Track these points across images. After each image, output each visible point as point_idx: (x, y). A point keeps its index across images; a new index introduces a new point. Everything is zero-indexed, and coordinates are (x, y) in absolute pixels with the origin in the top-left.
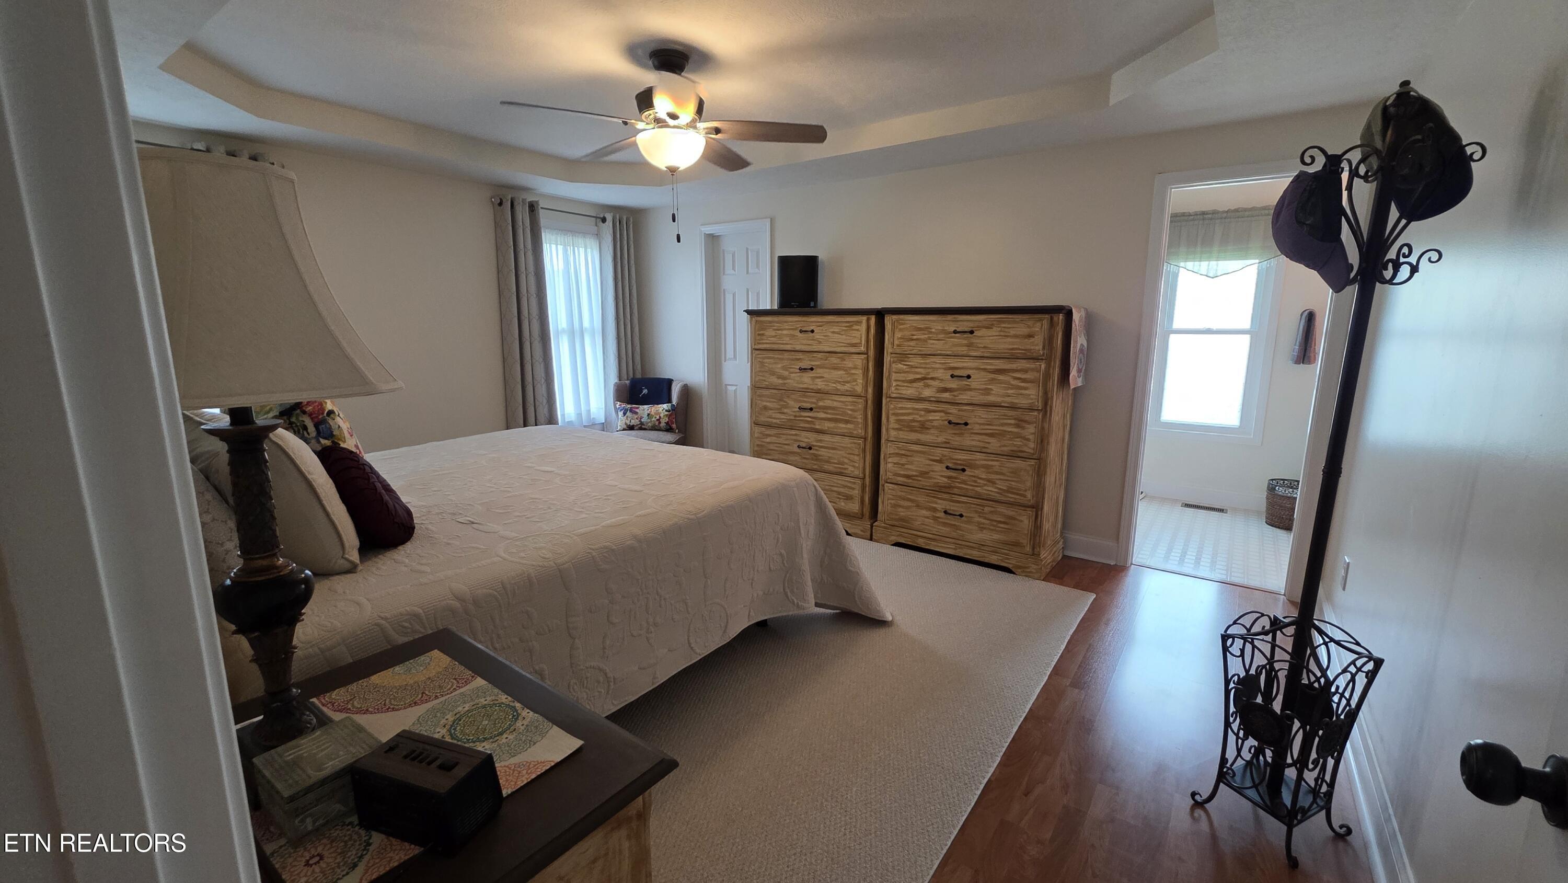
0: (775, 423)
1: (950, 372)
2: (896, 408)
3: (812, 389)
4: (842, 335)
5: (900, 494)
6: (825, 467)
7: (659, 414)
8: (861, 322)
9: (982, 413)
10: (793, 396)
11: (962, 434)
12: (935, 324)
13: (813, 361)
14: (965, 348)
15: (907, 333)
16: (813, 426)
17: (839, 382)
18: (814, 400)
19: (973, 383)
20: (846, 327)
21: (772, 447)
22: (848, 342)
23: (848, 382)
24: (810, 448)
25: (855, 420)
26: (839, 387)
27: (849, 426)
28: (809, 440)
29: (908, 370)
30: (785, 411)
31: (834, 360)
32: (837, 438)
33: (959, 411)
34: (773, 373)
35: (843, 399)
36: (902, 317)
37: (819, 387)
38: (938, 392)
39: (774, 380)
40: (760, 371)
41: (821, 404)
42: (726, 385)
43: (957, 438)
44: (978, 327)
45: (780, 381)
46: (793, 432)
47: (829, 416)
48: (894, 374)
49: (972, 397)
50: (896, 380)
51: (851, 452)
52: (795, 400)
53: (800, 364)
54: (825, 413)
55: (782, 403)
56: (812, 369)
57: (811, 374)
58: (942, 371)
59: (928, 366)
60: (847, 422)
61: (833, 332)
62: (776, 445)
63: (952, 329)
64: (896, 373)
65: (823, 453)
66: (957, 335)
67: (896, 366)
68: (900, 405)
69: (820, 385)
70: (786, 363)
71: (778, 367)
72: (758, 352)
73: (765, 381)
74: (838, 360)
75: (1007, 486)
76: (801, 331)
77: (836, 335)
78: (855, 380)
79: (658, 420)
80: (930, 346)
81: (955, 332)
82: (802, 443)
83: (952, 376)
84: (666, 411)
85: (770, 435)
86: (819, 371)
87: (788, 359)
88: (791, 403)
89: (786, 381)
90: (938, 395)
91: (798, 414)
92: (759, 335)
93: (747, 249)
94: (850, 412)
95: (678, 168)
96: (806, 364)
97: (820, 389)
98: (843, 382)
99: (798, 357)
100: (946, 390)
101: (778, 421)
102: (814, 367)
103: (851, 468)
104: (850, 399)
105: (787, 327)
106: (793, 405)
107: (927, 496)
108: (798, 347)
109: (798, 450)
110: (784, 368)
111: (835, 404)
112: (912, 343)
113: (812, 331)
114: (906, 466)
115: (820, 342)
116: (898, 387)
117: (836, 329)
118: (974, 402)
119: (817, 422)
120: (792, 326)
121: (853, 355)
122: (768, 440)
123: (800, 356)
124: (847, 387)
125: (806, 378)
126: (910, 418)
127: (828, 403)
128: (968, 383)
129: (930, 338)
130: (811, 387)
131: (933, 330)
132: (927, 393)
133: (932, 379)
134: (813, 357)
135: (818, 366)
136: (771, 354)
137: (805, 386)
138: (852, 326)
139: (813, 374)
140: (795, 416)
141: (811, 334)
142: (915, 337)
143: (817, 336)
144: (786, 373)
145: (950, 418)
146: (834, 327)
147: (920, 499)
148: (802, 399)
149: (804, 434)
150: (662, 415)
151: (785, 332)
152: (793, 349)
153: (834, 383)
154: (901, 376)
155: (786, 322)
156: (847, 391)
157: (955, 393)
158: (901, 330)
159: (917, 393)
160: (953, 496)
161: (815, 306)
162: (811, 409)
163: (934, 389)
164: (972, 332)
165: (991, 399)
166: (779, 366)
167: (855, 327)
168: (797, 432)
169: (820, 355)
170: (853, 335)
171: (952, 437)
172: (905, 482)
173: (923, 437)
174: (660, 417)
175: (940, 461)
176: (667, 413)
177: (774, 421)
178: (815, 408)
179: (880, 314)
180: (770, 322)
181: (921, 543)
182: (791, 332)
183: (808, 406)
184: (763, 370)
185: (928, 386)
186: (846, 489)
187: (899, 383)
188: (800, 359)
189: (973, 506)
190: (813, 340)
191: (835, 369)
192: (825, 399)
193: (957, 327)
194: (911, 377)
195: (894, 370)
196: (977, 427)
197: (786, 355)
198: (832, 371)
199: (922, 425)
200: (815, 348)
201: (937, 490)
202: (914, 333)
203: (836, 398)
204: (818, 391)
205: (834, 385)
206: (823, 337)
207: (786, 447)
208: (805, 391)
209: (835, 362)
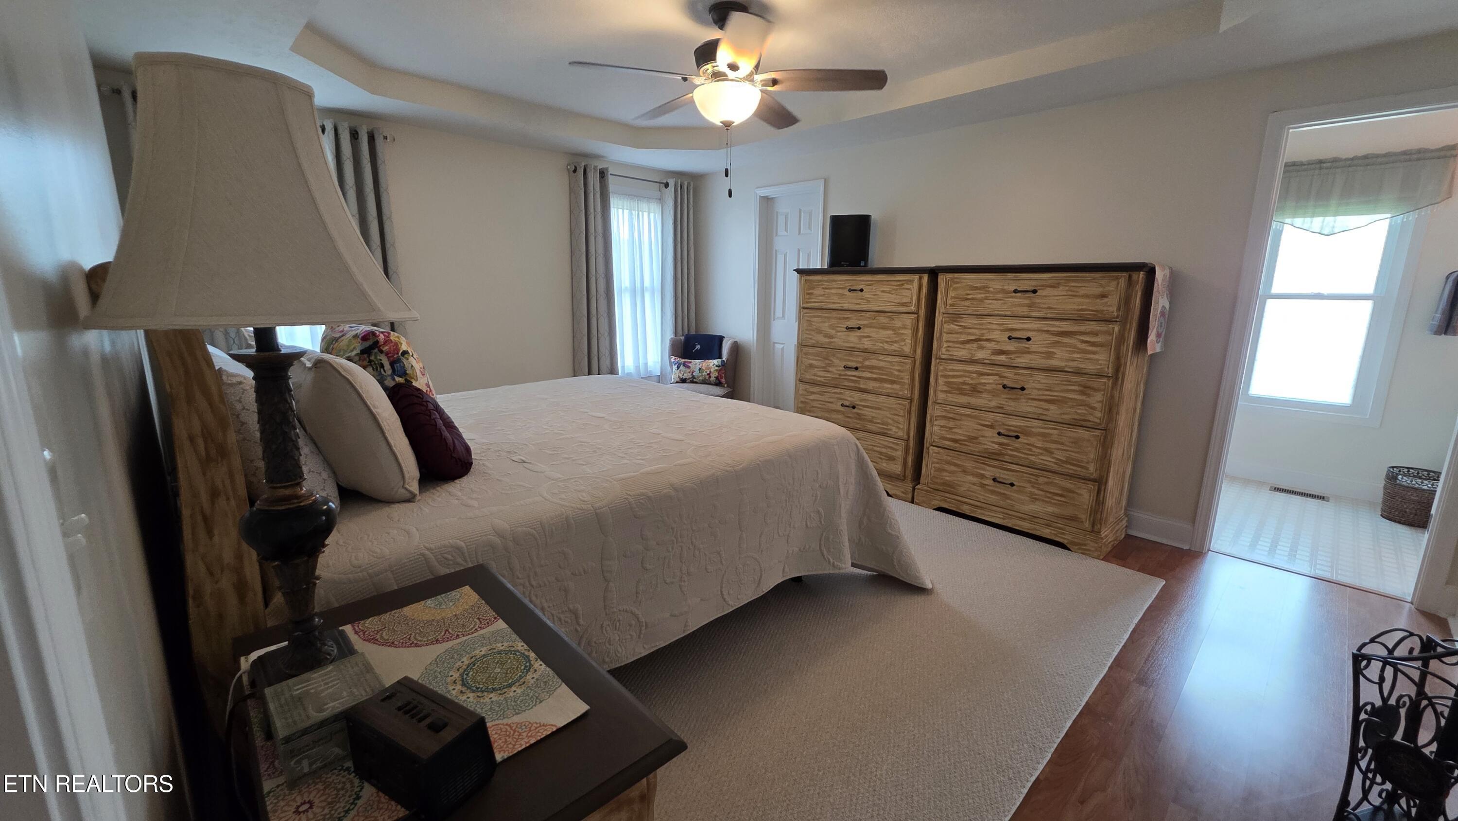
0: (820, 381)
1: (1008, 334)
2: (946, 370)
3: (859, 349)
4: (892, 294)
5: (945, 457)
6: (868, 426)
7: (710, 368)
8: (912, 281)
9: (1040, 377)
10: (839, 355)
11: (1019, 399)
12: (993, 283)
13: (859, 320)
14: (1025, 309)
15: (962, 292)
16: (857, 385)
17: (887, 342)
18: (860, 360)
19: (1032, 346)
20: (897, 286)
21: (815, 404)
22: (898, 301)
23: (895, 342)
24: (854, 407)
25: (902, 381)
26: (886, 346)
27: (895, 386)
28: (853, 399)
29: (961, 330)
30: (830, 369)
31: (883, 319)
32: (882, 399)
33: (1015, 375)
34: (819, 331)
35: (890, 359)
36: (956, 275)
37: (866, 347)
38: (992, 355)
39: (821, 339)
40: (806, 330)
41: (867, 363)
42: (774, 343)
43: (1012, 404)
44: (1043, 286)
45: (827, 340)
46: (838, 391)
47: (875, 376)
48: (945, 335)
49: (1031, 360)
50: (947, 341)
51: (896, 412)
52: (841, 359)
53: (848, 323)
54: (871, 373)
55: (827, 361)
56: (859, 328)
57: (858, 333)
58: (998, 332)
59: (984, 327)
60: (893, 382)
61: (883, 291)
62: (820, 402)
63: (1012, 288)
64: (948, 333)
65: (867, 412)
66: (1017, 294)
67: (948, 327)
68: (951, 367)
69: (867, 344)
70: (833, 321)
71: (825, 327)
72: (805, 311)
73: (811, 339)
74: (888, 319)
75: (1067, 457)
76: (850, 290)
77: (888, 294)
78: (904, 340)
79: (708, 374)
80: (987, 306)
81: (1016, 291)
82: (846, 401)
83: (1010, 338)
84: (716, 366)
85: (813, 393)
86: (866, 331)
87: (836, 318)
88: (836, 361)
89: (832, 340)
90: (993, 357)
91: (842, 373)
92: (808, 294)
93: (800, 210)
94: (896, 373)
95: (733, 123)
96: (851, 324)
97: (866, 349)
98: (891, 342)
99: (846, 316)
100: (1002, 352)
101: (822, 379)
102: (861, 326)
103: (894, 429)
104: (897, 359)
105: (836, 286)
106: (838, 364)
107: (975, 461)
108: (846, 306)
109: (842, 409)
110: (832, 327)
111: (882, 364)
112: (967, 303)
113: (862, 290)
114: (954, 430)
115: (869, 302)
116: (949, 349)
117: (887, 288)
118: (1033, 366)
119: (862, 381)
120: (841, 284)
121: (903, 315)
122: (812, 397)
123: (848, 315)
124: (895, 347)
125: (853, 337)
126: (960, 380)
127: (874, 362)
128: (1027, 346)
129: (986, 298)
130: (858, 346)
131: (991, 289)
132: (980, 355)
133: (988, 340)
134: (861, 316)
135: (866, 326)
136: (819, 313)
137: (852, 345)
138: (903, 285)
139: (862, 332)
140: (840, 375)
141: (860, 293)
142: (970, 297)
143: (865, 294)
144: (833, 332)
145: (1005, 382)
146: (885, 286)
147: (967, 464)
148: (847, 358)
149: (848, 393)
150: (712, 370)
151: (833, 291)
152: (841, 308)
153: (881, 342)
154: (953, 337)
155: (835, 281)
156: (895, 351)
157: (1012, 356)
158: (955, 289)
159: (970, 355)
160: (1004, 463)
161: (866, 265)
162: (856, 368)
163: (989, 352)
164: (1035, 292)
165: (1054, 363)
166: (827, 324)
167: (906, 286)
168: (842, 391)
169: (868, 315)
170: (904, 294)
171: (1007, 402)
172: (950, 446)
173: (973, 401)
174: (710, 372)
175: (991, 427)
176: (717, 368)
177: (819, 379)
178: (862, 367)
179: (934, 273)
180: (820, 281)
181: (966, 509)
182: (840, 291)
183: (854, 365)
184: (810, 328)
185: (981, 348)
186: (889, 450)
187: (950, 344)
188: (847, 318)
189: (1025, 475)
190: (862, 299)
191: (884, 328)
192: (871, 359)
193: (1018, 286)
194: (964, 338)
195: (945, 330)
196: (1035, 392)
197: (834, 314)
198: (881, 331)
199: (974, 388)
200: (865, 307)
201: (987, 456)
202: (969, 292)
203: (881, 357)
204: (865, 351)
205: (881, 345)
206: (873, 297)
207: (829, 404)
208: (851, 350)
209: (884, 321)
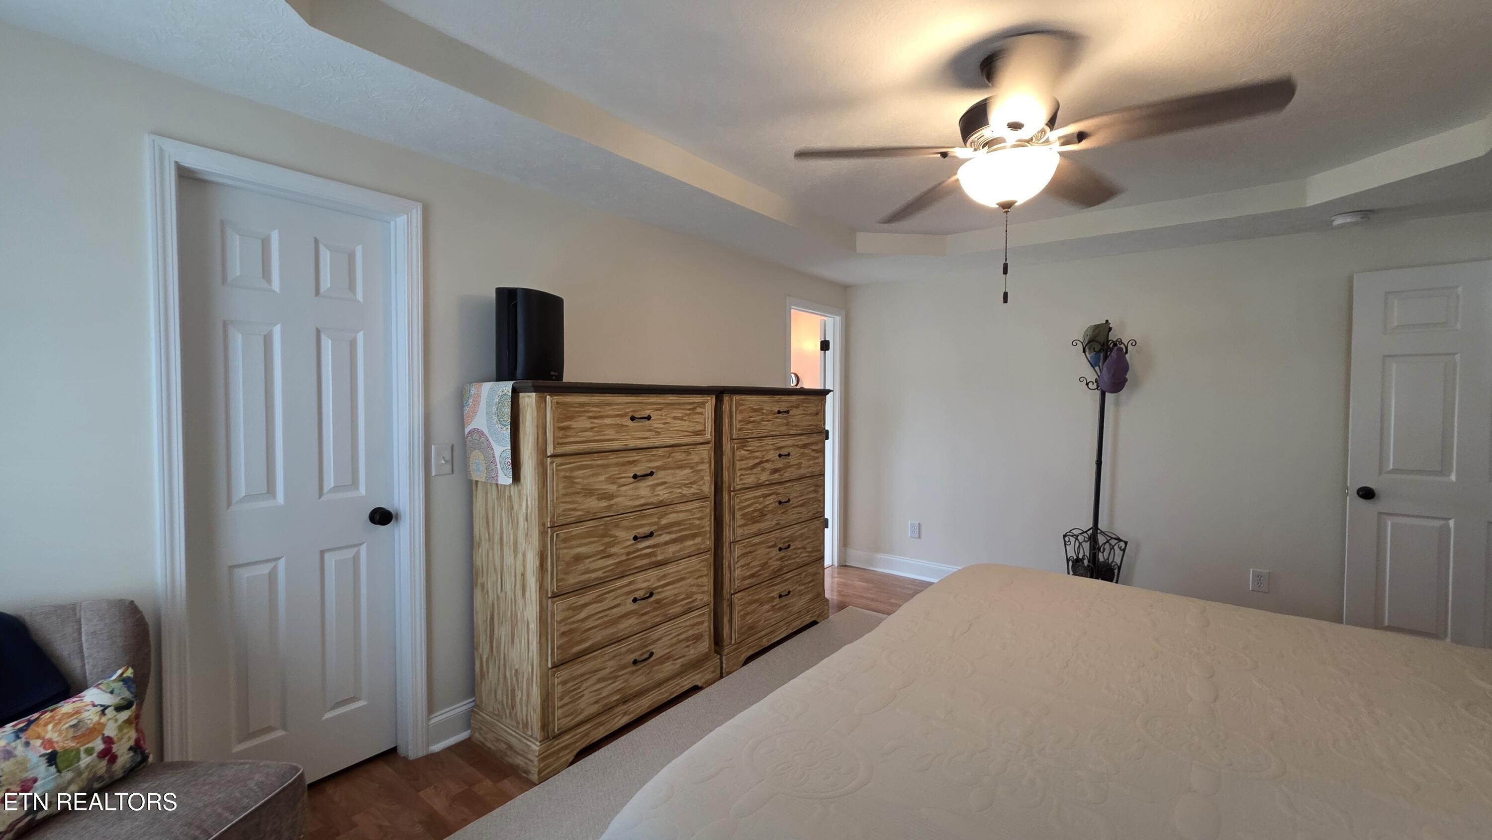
1: (778, 452)
2: (741, 502)
3: (652, 504)
4: (685, 421)
5: (748, 599)
8: (702, 405)
9: (798, 487)
10: (625, 523)
11: (787, 511)
12: (765, 404)
13: (651, 461)
14: (785, 428)
15: (746, 415)
16: (653, 559)
17: (685, 485)
18: (655, 519)
19: (792, 460)
20: (689, 409)
21: (590, 624)
22: (691, 429)
23: (694, 483)
24: (651, 595)
25: (703, 530)
26: (685, 491)
27: (698, 540)
28: (650, 583)
29: (749, 455)
30: (613, 550)
31: (679, 456)
32: (684, 563)
33: (784, 489)
34: (589, 492)
35: (689, 506)
36: (743, 397)
37: (661, 498)
38: (771, 475)
39: (593, 504)
41: (664, 521)
43: (785, 517)
44: (792, 407)
45: (604, 504)
46: (625, 581)
47: (674, 536)
48: (737, 462)
49: (791, 473)
50: (740, 469)
52: (628, 528)
53: (636, 469)
54: (670, 533)
55: (607, 540)
56: (652, 474)
57: (650, 481)
58: (772, 452)
59: (763, 449)
60: (694, 536)
61: (675, 418)
62: (596, 617)
63: (776, 410)
64: (740, 461)
65: (668, 593)
66: (780, 415)
67: (740, 453)
68: (745, 497)
69: (663, 494)
70: (614, 471)
71: (600, 482)
72: (559, 460)
73: (575, 510)
74: (684, 455)
75: (812, 547)
76: (633, 419)
77: (679, 422)
80: (763, 428)
81: (779, 412)
82: (639, 592)
83: (780, 456)
86: (661, 476)
87: (617, 464)
88: (621, 534)
89: (612, 502)
90: (771, 478)
91: (631, 549)
95: (1015, 202)
99: (631, 459)
100: (775, 471)
102: (653, 470)
105: (611, 413)
106: (625, 536)
107: (768, 587)
108: (632, 444)
109: (634, 607)
110: (612, 480)
111: (682, 516)
112: (750, 426)
113: (649, 418)
114: (751, 565)
115: (659, 433)
116: (742, 477)
117: (678, 414)
118: (793, 478)
119: (659, 550)
120: (618, 410)
123: (634, 456)
124: (694, 489)
125: (644, 489)
126: (752, 509)
127: (672, 518)
128: (788, 461)
129: (762, 420)
130: (651, 500)
131: (765, 411)
132: (764, 477)
133: (767, 461)
134: (653, 455)
135: (659, 468)
137: (642, 501)
138: (695, 408)
139: (654, 479)
140: (628, 554)
141: (647, 422)
142: (752, 419)
143: (655, 424)
144: (613, 488)
145: (780, 499)
146: (675, 411)
147: (762, 595)
148: (638, 523)
151: (607, 421)
152: (623, 448)
153: (679, 488)
154: (743, 465)
155: (609, 404)
156: (694, 494)
157: (782, 472)
158: (741, 412)
159: (757, 480)
160: (783, 576)
162: (651, 535)
163: (768, 472)
164: (787, 412)
165: (803, 471)
166: (602, 478)
167: (699, 410)
168: (631, 579)
169: (660, 452)
170: (697, 420)
171: (781, 516)
172: (751, 583)
173: (763, 526)
175: (774, 546)
178: (657, 530)
179: (719, 393)
180: (583, 405)
181: (765, 643)
182: (618, 421)
183: (645, 530)
185: (763, 470)
186: (696, 628)
187: (743, 472)
188: (634, 461)
189: (795, 578)
190: (649, 430)
191: (680, 467)
192: (668, 514)
193: (780, 408)
194: (751, 463)
195: (738, 458)
196: (795, 500)
197: (613, 459)
198: (677, 471)
199: (762, 513)
200: (657, 441)
201: (773, 577)
202: (751, 414)
203: (681, 507)
204: (661, 504)
205: (680, 491)
206: (662, 426)
208: (641, 510)
209: (680, 458)
